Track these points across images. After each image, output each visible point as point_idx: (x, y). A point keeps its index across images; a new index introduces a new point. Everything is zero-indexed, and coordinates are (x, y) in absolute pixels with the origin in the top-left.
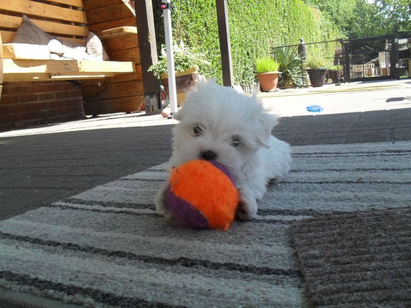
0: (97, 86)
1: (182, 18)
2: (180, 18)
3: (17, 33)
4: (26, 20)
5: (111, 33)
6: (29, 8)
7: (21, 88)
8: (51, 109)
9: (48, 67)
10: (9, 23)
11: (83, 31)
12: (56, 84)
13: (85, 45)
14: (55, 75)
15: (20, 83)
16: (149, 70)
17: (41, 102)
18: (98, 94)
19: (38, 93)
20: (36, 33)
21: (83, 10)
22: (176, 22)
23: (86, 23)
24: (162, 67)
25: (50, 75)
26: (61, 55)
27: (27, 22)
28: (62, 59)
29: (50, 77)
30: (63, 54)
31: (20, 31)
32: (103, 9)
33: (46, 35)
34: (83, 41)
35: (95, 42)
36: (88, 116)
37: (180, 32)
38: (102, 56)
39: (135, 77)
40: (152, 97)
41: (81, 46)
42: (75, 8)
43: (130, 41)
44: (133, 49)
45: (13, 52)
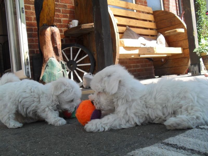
0: (162, 61)
1: (207, 23)
2: (205, 23)
3: (124, 34)
4: (128, 28)
5: (170, 33)
6: (129, 22)
7: (124, 62)
8: (138, 73)
9: (139, 51)
10: (120, 30)
11: (155, 33)
12: (141, 60)
13: (156, 39)
14: (142, 55)
15: (124, 59)
16: (194, 51)
17: (133, 69)
18: (162, 65)
19: (132, 65)
20: (133, 34)
21: (155, 22)
22: (203, 26)
23: (156, 28)
24: (202, 49)
25: (139, 55)
26: (144, 45)
27: (128, 29)
28: (145, 46)
29: (140, 56)
30: (145, 44)
31: (125, 33)
32: (165, 21)
33: (138, 35)
34: (155, 37)
35: (161, 38)
36: (156, 77)
37: (205, 31)
38: (165, 45)
39: (183, 56)
40: (195, 66)
41: (154, 40)
42: (150, 21)
43: (180, 37)
44: (182, 41)
45: (123, 43)
